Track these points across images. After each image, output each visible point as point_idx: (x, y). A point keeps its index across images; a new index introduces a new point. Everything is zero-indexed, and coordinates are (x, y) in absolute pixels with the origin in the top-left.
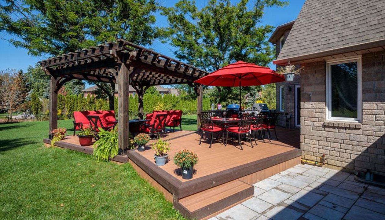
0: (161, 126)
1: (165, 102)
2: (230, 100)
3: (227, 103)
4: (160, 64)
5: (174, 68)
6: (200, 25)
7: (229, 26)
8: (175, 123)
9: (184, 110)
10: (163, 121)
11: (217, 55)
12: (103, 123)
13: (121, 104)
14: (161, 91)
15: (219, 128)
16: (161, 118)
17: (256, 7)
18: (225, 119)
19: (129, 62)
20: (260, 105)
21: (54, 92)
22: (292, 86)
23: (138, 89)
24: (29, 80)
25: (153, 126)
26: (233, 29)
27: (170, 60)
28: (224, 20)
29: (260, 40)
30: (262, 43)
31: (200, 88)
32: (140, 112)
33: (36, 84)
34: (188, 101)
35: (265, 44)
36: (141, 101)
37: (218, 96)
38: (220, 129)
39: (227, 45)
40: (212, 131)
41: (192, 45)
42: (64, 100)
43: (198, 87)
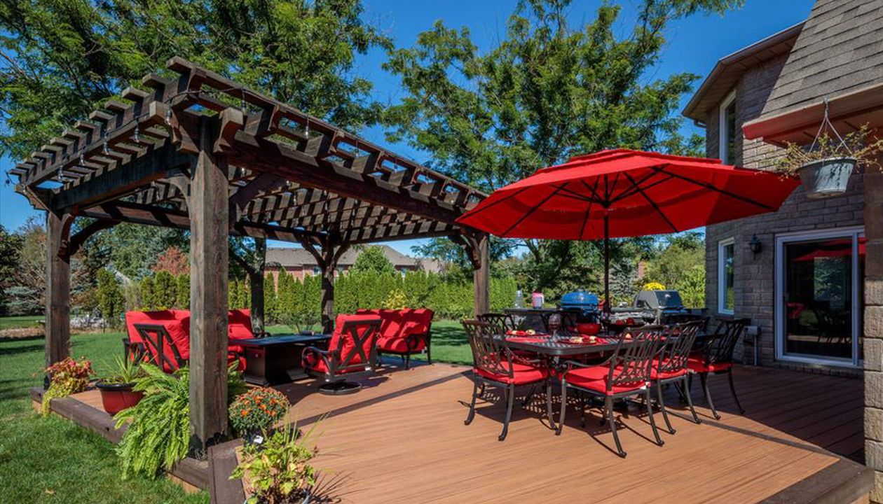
0: (362, 355)
1: (410, 289)
2: (564, 285)
3: (558, 291)
4: (353, 168)
5: (398, 184)
6: (488, 90)
7: (565, 84)
8: (413, 344)
9: (455, 309)
10: (369, 341)
11: (531, 164)
12: (178, 347)
13: (199, 287)
14: (399, 264)
15: (536, 369)
16: (361, 330)
17: (642, 21)
18: (554, 339)
19: (222, 146)
20: (660, 295)
21: (59, 255)
22: (765, 236)
23: (320, 253)
24: (107, 241)
25: (337, 355)
26: (575, 92)
27: (381, 154)
28: (550, 69)
29: (654, 118)
30: (658, 125)
31: (480, 248)
32: (325, 313)
33: (124, 250)
34: (458, 285)
35: (669, 127)
36: (327, 285)
37: (533, 273)
38: (537, 374)
39: (558, 140)
40: (510, 381)
41: (466, 142)
42: (175, 285)
43: (476, 244)
